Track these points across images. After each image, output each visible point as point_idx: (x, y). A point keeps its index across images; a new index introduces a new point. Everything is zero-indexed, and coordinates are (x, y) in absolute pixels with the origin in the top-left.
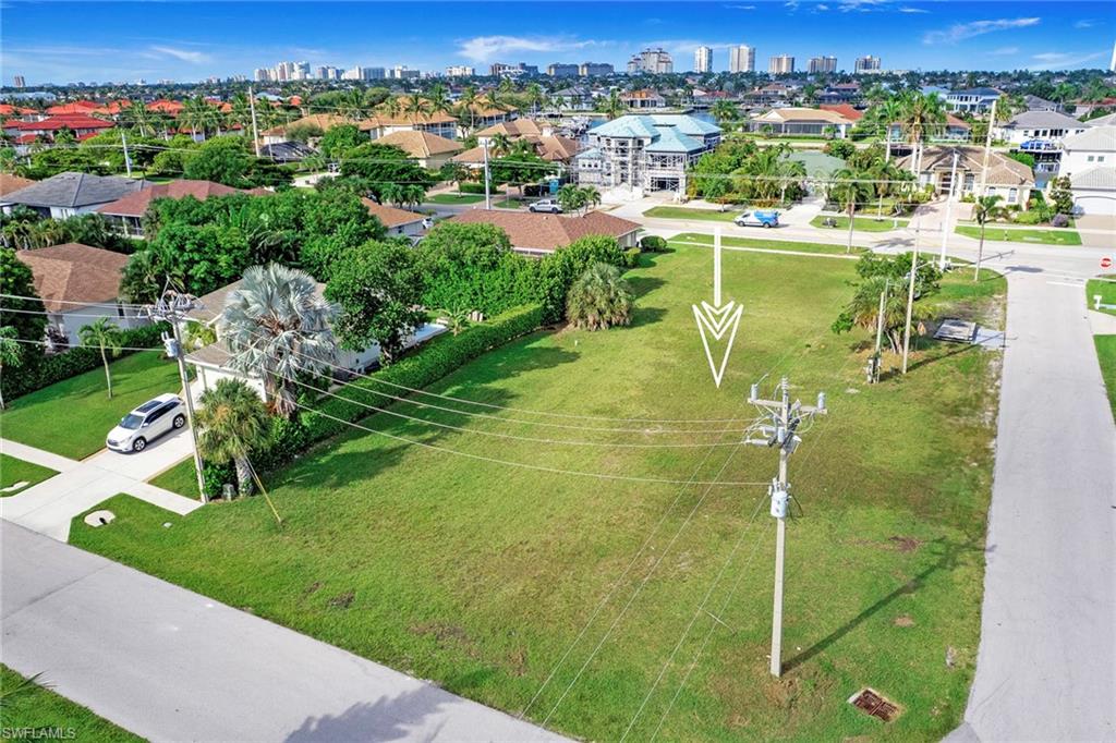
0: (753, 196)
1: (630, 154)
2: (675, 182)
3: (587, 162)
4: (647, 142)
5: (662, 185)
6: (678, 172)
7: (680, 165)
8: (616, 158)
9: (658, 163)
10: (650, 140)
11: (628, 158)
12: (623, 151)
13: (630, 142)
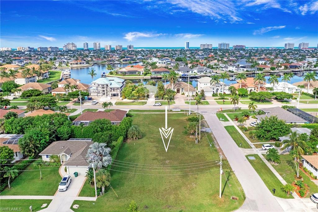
0: (139, 98)
1: (105, 88)
2: (118, 95)
3: (93, 90)
4: (109, 85)
5: (114, 95)
6: (118, 92)
7: (118, 90)
8: (102, 89)
9: (112, 90)
10: (110, 85)
11: (105, 89)
12: (103, 88)
13: (105, 85)
